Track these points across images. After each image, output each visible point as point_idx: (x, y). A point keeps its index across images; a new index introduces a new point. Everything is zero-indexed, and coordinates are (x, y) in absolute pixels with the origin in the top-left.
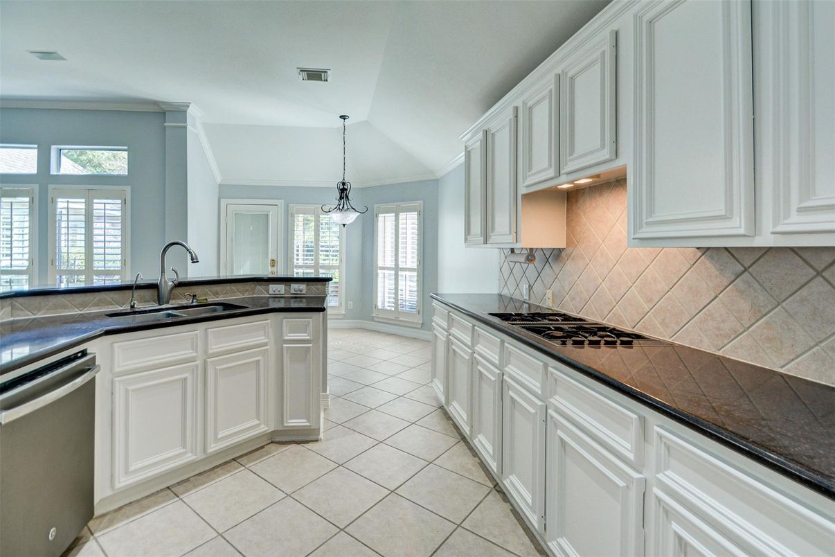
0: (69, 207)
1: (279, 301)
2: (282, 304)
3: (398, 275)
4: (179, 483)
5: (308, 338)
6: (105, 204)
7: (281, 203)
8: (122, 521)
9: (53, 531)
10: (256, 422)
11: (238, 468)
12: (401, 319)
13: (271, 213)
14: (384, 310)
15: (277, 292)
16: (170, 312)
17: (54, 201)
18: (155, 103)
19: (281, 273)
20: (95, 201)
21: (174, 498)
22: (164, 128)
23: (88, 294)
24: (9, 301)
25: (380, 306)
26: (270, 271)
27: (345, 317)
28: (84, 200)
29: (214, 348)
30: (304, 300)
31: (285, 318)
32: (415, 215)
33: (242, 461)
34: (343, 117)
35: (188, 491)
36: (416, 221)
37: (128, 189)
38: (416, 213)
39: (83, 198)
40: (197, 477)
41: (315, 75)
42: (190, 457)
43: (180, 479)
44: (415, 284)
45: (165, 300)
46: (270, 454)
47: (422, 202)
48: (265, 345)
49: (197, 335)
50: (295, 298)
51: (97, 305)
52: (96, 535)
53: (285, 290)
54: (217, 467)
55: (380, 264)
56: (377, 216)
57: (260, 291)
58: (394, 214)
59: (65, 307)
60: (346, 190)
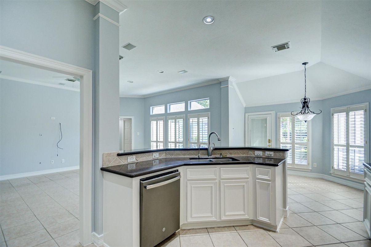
0: (193, 121)
1: (260, 159)
2: (261, 161)
3: (349, 150)
4: (211, 228)
5: (269, 179)
6: (203, 119)
7: (273, 113)
8: (189, 234)
9: (164, 229)
10: (243, 213)
11: (234, 230)
12: (351, 177)
13: (268, 118)
14: (339, 170)
15: (258, 155)
16: (211, 159)
17: (189, 120)
18: (218, 80)
19: (273, 146)
20: (200, 118)
21: (207, 233)
22: (221, 88)
23: (186, 151)
24: (164, 152)
25: (336, 167)
26: (268, 145)
27: (311, 171)
28: (197, 118)
29: (224, 176)
30: (273, 160)
31: (257, 167)
32: (362, 112)
33: (236, 228)
34: (305, 64)
35: (213, 232)
36: (363, 116)
37: (209, 113)
38: (363, 111)
40: (217, 228)
41: (281, 47)
42: (214, 219)
43: (211, 227)
44: (363, 155)
45: (210, 155)
46: (250, 230)
47: (368, 103)
48: (248, 178)
49: (216, 170)
50: (268, 158)
51: (188, 155)
52: (180, 236)
53: (263, 154)
54: (226, 227)
55: (336, 142)
56: (333, 115)
57: (251, 154)
58: (345, 113)
59: (179, 155)
60: (307, 102)
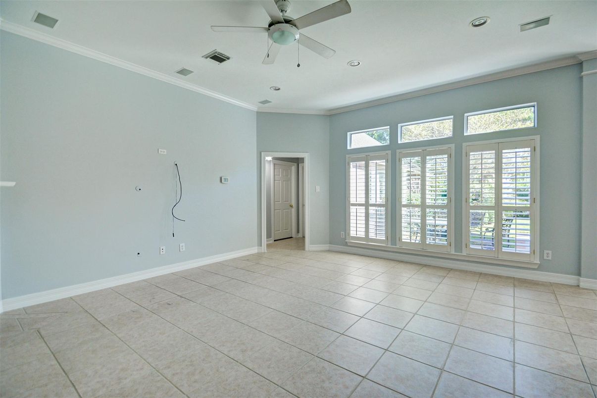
6: (516, 152)
17: (467, 155)
20: (504, 151)
22: (582, 76)
37: (538, 138)
39: (493, 150)
